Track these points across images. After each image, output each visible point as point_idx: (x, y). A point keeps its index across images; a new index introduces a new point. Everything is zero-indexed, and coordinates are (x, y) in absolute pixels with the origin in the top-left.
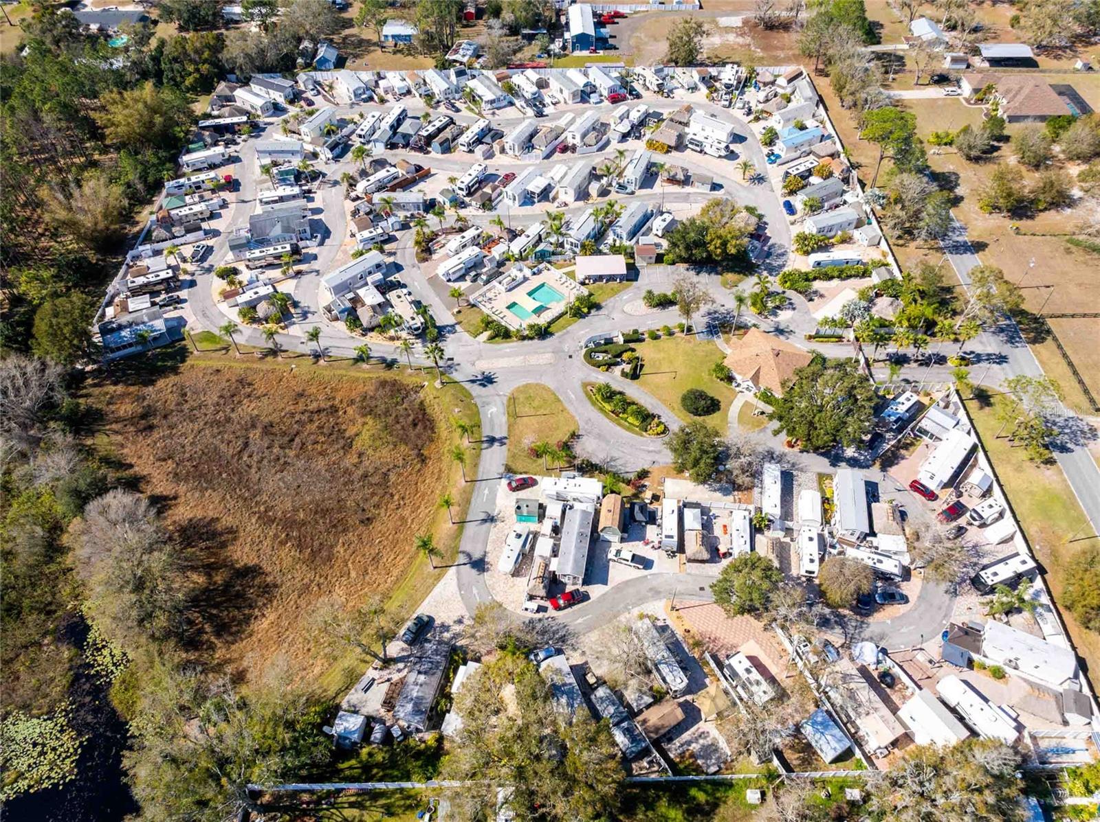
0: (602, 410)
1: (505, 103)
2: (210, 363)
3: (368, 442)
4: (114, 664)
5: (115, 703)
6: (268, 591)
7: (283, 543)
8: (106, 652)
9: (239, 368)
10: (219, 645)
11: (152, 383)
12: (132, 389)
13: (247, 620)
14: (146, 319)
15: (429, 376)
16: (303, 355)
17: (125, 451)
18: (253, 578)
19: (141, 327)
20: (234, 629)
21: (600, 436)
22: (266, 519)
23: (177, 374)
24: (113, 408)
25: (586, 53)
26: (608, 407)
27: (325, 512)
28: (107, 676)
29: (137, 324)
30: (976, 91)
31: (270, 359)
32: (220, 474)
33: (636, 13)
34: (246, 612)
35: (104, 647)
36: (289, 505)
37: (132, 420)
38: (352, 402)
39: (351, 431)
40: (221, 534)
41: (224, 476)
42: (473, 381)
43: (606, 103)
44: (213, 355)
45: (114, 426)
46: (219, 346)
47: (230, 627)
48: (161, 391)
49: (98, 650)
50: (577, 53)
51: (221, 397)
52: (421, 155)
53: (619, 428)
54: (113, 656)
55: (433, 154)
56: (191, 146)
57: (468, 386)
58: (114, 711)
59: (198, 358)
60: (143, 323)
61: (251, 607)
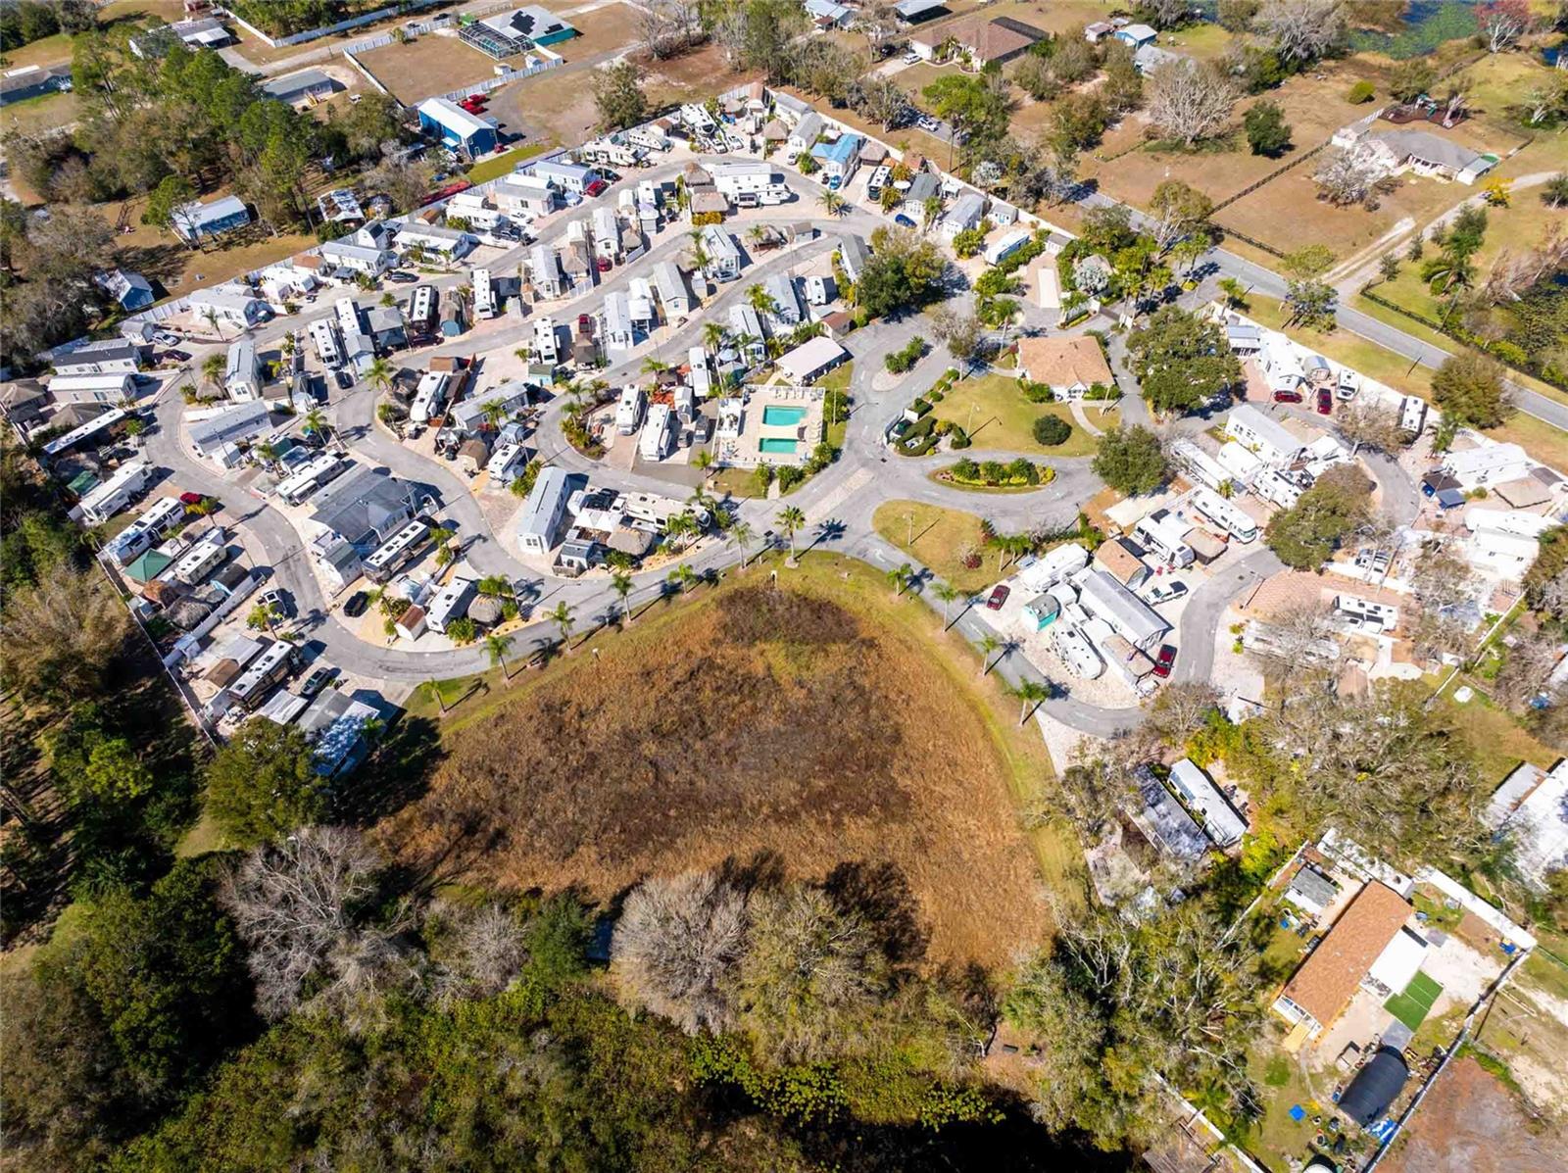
0: (976, 488)
1: (466, 246)
2: (479, 715)
3: (792, 668)
4: (821, 1089)
5: (881, 1117)
6: (887, 875)
7: (838, 824)
8: (793, 1087)
9: (525, 695)
10: (912, 966)
11: (424, 789)
12: (405, 814)
13: (906, 919)
14: (333, 715)
15: (769, 563)
16: (592, 633)
17: (502, 882)
18: (855, 878)
19: (335, 729)
20: (905, 939)
21: (1005, 513)
22: (787, 817)
23: (446, 756)
24: (409, 851)
25: (491, 155)
26: (981, 482)
27: (840, 762)
28: (828, 1105)
29: (328, 728)
30: (936, 49)
31: (554, 660)
32: (666, 816)
33: (495, 90)
34: (895, 913)
35: (783, 1085)
36: (794, 786)
37: (456, 847)
38: (716, 642)
39: (759, 669)
40: (757, 869)
41: (672, 813)
42: (822, 539)
43: (588, 199)
44: (470, 703)
45: (441, 870)
46: (465, 690)
47: (897, 941)
48: (450, 790)
49: (782, 1092)
50: (480, 159)
51: (546, 741)
52: (434, 347)
53: (1011, 496)
54: (809, 1083)
55: (449, 340)
56: (72, 486)
57: (822, 547)
58: (889, 1127)
59: (454, 720)
60: (335, 721)
61: (893, 905)
